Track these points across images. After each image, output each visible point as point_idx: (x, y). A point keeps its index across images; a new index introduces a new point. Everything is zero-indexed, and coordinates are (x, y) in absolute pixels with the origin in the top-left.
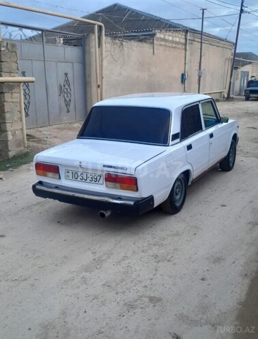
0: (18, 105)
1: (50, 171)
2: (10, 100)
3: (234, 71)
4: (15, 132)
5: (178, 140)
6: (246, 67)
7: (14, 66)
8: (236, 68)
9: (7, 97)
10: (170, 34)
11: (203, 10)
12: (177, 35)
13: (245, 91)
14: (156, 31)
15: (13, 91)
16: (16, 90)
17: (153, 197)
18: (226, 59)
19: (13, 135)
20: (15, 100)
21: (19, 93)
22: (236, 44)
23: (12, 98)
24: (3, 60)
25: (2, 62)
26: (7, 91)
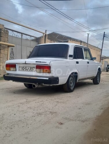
0: (7, 55)
1: (12, 67)
2: (3, 53)
3: (101, 60)
4: (4, 67)
5: (72, 58)
6: (106, 59)
7: (6, 39)
8: (102, 59)
9: (2, 51)
10: (74, 42)
11: (88, 34)
12: (77, 43)
13: (106, 68)
14: (69, 40)
15: (5, 49)
16: (6, 49)
17: (58, 78)
18: (98, 55)
19: (2, 68)
20: (5, 53)
21: (8, 51)
22: (102, 50)
23: (4, 52)
24: (2, 36)
25: (1, 37)
26: (2, 49)
